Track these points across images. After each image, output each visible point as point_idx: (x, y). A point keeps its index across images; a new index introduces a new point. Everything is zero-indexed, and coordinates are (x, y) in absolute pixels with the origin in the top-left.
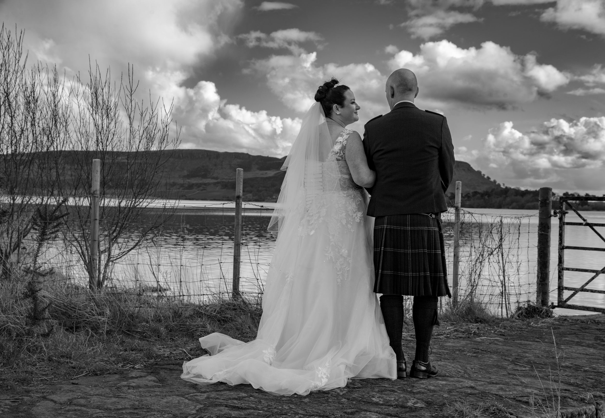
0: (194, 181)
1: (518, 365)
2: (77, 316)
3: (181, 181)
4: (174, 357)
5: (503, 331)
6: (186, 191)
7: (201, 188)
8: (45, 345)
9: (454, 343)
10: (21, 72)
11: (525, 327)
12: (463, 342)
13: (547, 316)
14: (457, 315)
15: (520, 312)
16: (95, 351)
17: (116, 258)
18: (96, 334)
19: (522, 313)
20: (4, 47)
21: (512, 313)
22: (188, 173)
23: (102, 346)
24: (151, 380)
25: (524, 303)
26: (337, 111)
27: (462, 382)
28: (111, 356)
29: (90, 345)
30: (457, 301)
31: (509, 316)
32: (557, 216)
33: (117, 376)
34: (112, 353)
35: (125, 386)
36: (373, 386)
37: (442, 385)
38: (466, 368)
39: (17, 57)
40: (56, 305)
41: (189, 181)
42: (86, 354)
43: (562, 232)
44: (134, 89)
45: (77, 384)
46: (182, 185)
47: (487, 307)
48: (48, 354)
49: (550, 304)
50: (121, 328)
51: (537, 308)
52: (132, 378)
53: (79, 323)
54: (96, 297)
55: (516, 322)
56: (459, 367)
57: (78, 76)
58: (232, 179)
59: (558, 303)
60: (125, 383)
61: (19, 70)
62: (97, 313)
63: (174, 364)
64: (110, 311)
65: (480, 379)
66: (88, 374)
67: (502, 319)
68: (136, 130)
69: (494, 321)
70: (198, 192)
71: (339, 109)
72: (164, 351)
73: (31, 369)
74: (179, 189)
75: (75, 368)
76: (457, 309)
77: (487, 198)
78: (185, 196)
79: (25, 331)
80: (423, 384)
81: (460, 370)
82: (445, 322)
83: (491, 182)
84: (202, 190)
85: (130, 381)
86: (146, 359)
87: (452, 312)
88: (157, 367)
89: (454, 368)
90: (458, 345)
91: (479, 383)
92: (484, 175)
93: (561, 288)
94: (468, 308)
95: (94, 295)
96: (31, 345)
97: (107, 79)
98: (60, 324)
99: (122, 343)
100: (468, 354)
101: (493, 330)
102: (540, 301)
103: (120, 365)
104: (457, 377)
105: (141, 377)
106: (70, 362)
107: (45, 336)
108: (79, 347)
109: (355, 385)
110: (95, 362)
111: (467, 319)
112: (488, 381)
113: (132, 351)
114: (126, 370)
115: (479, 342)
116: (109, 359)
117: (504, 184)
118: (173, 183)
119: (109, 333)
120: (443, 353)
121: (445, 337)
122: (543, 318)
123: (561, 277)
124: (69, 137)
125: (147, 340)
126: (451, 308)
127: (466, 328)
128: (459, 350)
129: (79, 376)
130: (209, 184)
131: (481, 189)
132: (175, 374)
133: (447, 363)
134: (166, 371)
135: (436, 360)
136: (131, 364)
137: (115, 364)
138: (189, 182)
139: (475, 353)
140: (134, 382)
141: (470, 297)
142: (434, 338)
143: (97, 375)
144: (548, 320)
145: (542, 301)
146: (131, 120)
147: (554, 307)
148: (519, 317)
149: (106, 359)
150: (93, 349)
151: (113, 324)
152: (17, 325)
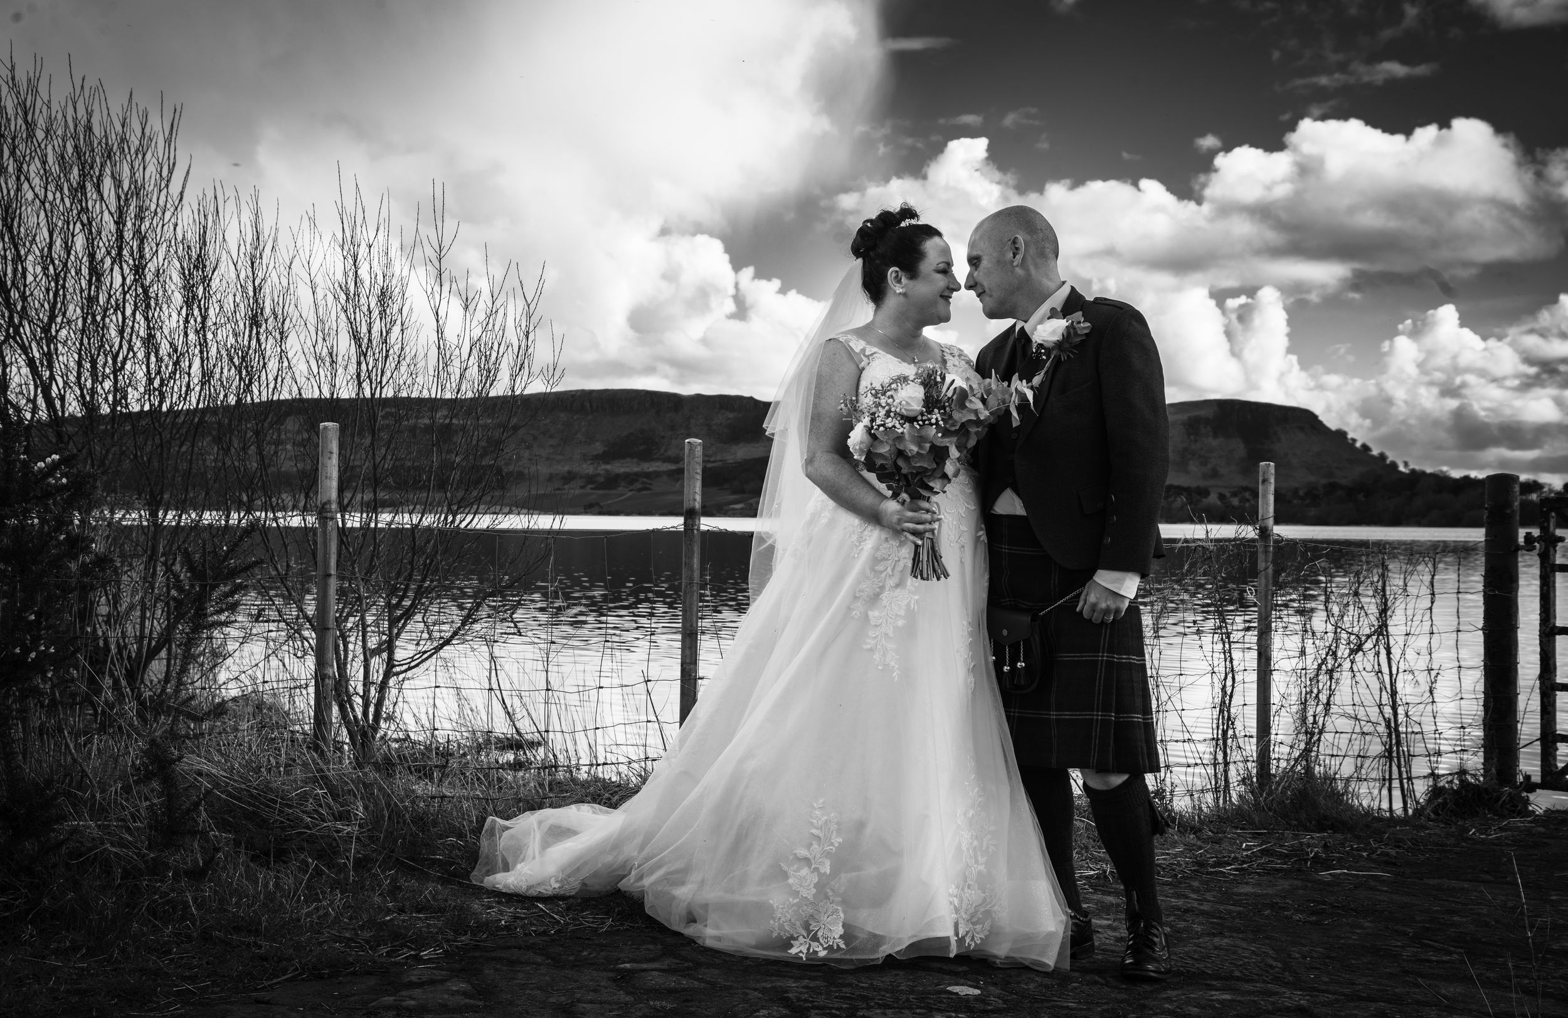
0: (619, 467)
1: (1432, 946)
2: (282, 822)
3: (588, 469)
4: (522, 927)
5: (1393, 852)
6: (601, 492)
7: (638, 485)
8: (195, 899)
9: (1259, 885)
10: (172, 210)
11: (1452, 841)
12: (1285, 884)
13: (1514, 812)
14: (1270, 810)
15: (1440, 800)
16: (321, 912)
17: (406, 667)
18: (329, 868)
19: (1445, 803)
20: (133, 151)
21: (1417, 802)
22: (606, 449)
23: (341, 899)
24: (457, 992)
25: (1450, 778)
26: (897, 285)
27: (1276, 994)
28: (362, 928)
29: (311, 897)
30: (1270, 775)
31: (1410, 812)
32: (1534, 548)
33: (372, 981)
34: (365, 917)
35: (388, 1008)
36: (1036, 1005)
37: (1221, 1002)
38: (1289, 956)
39: (165, 173)
40: (229, 794)
41: (608, 467)
42: (299, 921)
43: (1548, 591)
44: (446, 243)
45: (268, 1003)
46: (590, 479)
47: (1351, 789)
48: (201, 923)
49: (1520, 778)
50: (392, 852)
51: (1486, 790)
52: (411, 985)
53: (286, 840)
54: (331, 774)
55: (1428, 828)
56: (1271, 952)
57: (311, 214)
58: (714, 462)
59: (1543, 776)
60: (389, 1000)
61: (168, 206)
62: (333, 814)
63: (520, 948)
64: (366, 808)
65: (1324, 987)
66: (300, 974)
67: (1393, 821)
68: (453, 347)
69: (1367, 826)
70: (630, 494)
71: (904, 280)
72: (501, 912)
73: (155, 962)
74: (582, 487)
75: (265, 959)
76: (1270, 793)
77: (1363, 499)
78: (598, 504)
79: (146, 862)
80: (1169, 1000)
81: (1271, 962)
82: (1237, 828)
83: (1373, 457)
84: (640, 490)
85: (404, 993)
86: (450, 935)
87: (1257, 804)
88: (477, 954)
89: (1257, 955)
90: (1270, 891)
91: (1324, 997)
92: (1354, 440)
93: (1550, 738)
94: (1300, 792)
95: (324, 767)
96: (160, 901)
97: (381, 220)
98: (237, 843)
99: (395, 890)
100: (1297, 917)
101: (1365, 851)
102: (1494, 770)
103: (384, 950)
104: (1264, 981)
105: (432, 982)
106: (255, 943)
107: (197, 875)
108: (282, 903)
109: (990, 1005)
110: (321, 944)
111: (1296, 820)
112: (1346, 991)
113: (419, 912)
114: (396, 963)
115: (1328, 884)
116: (357, 935)
117: (1406, 464)
118: (569, 472)
119: (361, 864)
120: (1230, 912)
121: (1236, 870)
122: (1503, 817)
123: (1550, 709)
124: (290, 367)
125: (459, 883)
126: (1252, 792)
127: (1292, 846)
128: (1272, 906)
129: (275, 981)
130: (657, 474)
131: (1348, 476)
132: (521, 975)
133: (1239, 942)
134: (498, 966)
135: (1209, 935)
136: (412, 949)
137: (371, 949)
138: (607, 470)
139: (1313, 913)
140: (411, 998)
141: (1304, 763)
142: (1208, 873)
143: (321, 977)
144: (1516, 820)
145: (1499, 772)
146: (441, 322)
147: (1530, 786)
148: (1438, 815)
149: (347, 935)
150: (317, 909)
151: (373, 842)
152: (127, 848)
